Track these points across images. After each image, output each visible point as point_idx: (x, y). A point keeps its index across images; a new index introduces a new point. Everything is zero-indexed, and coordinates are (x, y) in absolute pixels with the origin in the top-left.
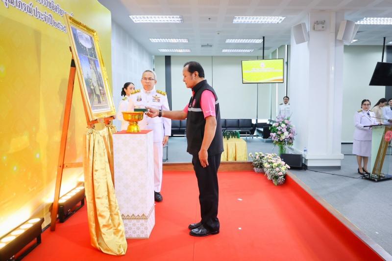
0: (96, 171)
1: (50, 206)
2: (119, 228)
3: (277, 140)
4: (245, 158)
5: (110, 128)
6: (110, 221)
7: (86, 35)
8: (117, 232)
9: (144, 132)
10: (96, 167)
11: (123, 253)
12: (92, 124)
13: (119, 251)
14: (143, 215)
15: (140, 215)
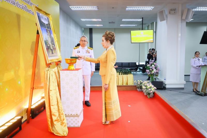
0: (51, 91)
1: (26, 110)
2: (64, 122)
3: (150, 74)
4: (132, 83)
5: (58, 67)
6: (59, 118)
7: (45, 17)
8: (62, 124)
9: (77, 70)
10: (51, 89)
11: (66, 135)
12: (48, 65)
13: (63, 134)
14: (77, 114)
15: (75, 114)
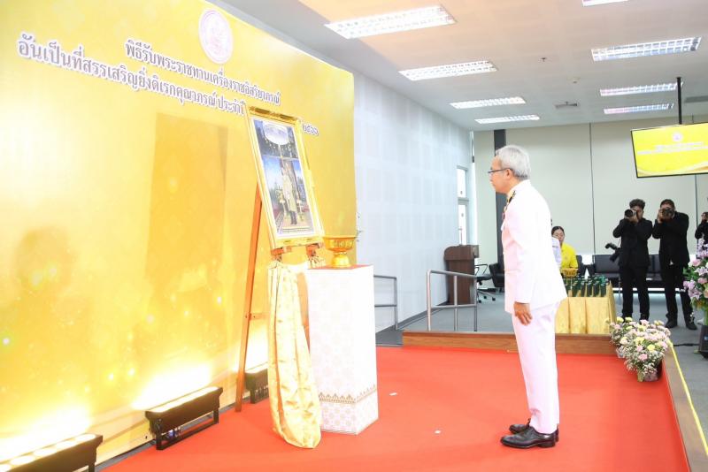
2: (310, 410)
3: (698, 297)
4: (605, 330)
5: (313, 262)
6: (298, 397)
7: (281, 126)
8: (307, 415)
10: (280, 317)
11: (311, 447)
12: (276, 254)
13: (305, 441)
14: (349, 396)
